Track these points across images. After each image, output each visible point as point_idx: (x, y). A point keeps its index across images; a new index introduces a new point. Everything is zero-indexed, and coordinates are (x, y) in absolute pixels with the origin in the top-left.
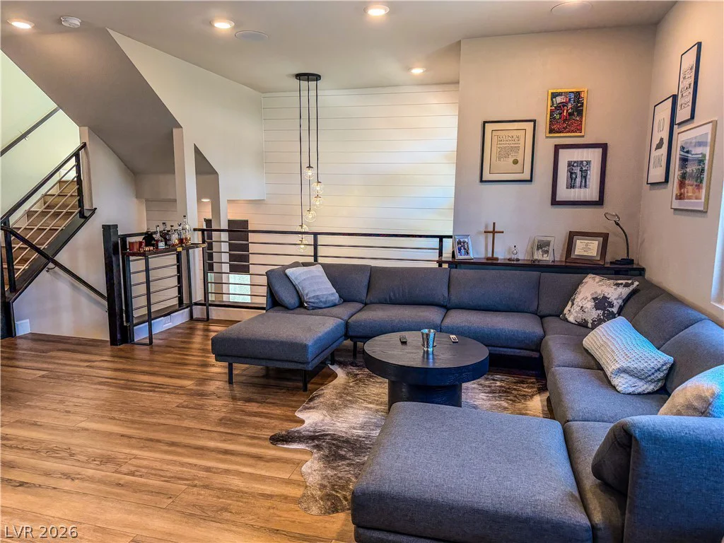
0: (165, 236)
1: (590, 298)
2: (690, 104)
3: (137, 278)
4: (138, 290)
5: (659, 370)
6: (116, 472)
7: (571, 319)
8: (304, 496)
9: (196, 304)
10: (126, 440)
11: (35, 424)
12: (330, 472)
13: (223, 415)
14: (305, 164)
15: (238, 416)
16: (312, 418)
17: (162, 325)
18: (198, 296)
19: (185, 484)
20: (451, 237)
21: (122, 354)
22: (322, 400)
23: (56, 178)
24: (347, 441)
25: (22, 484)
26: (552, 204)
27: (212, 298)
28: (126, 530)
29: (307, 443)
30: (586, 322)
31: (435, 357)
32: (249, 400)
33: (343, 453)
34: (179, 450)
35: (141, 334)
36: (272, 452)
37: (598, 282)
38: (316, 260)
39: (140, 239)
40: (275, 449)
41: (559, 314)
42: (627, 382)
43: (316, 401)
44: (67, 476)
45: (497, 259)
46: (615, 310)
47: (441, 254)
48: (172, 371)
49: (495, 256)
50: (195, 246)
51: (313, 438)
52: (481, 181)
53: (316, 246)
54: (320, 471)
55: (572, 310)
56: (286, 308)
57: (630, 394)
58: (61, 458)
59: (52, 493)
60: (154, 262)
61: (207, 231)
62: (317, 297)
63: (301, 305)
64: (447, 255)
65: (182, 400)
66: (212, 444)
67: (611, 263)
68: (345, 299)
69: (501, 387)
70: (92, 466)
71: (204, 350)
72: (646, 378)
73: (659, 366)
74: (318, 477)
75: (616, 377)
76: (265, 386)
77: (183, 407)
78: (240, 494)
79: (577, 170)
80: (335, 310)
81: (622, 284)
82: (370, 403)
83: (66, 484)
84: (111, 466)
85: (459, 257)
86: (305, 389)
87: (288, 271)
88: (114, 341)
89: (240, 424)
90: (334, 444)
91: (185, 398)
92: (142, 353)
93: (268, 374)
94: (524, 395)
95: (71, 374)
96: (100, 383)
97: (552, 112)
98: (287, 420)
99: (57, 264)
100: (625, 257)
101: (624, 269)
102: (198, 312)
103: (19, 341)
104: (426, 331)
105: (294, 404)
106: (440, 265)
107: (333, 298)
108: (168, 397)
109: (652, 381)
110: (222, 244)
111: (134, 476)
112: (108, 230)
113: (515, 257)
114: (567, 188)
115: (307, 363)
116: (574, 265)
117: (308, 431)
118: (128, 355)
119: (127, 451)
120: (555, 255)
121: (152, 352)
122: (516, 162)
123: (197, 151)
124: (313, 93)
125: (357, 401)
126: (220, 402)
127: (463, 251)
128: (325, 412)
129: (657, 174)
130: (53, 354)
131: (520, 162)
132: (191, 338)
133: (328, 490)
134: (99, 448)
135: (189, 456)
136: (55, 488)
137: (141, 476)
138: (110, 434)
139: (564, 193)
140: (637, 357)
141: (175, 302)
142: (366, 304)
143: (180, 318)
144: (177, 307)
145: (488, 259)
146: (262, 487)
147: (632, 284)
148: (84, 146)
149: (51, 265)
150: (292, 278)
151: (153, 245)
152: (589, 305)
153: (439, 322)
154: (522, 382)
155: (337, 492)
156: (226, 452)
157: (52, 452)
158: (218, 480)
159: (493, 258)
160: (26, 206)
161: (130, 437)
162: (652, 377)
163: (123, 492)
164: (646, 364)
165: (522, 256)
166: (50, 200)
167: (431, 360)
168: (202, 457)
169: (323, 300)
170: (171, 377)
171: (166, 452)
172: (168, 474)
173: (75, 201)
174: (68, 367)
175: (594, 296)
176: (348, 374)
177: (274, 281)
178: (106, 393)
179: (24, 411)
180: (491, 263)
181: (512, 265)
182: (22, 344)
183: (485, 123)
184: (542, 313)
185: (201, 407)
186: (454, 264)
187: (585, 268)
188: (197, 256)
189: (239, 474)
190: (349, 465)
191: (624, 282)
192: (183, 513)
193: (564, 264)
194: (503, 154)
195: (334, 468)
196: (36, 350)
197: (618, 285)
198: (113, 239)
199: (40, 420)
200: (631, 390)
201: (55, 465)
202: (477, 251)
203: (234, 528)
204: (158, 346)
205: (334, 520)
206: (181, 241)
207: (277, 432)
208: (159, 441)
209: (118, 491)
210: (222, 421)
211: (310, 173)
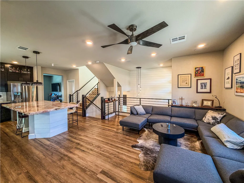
0: (112, 99)
1: (210, 117)
2: (239, 68)
3: (106, 107)
4: (106, 109)
5: (242, 143)
6: (100, 150)
7: (205, 121)
8: (140, 164)
9: (117, 112)
10: (102, 142)
11: (87, 136)
12: (145, 158)
13: (122, 138)
14: (138, 84)
15: (125, 139)
16: (141, 142)
17: (110, 116)
18: (117, 110)
19: (114, 156)
20: (171, 100)
21: (103, 122)
22: (142, 137)
23: (94, 88)
24: (149, 149)
25: (83, 151)
26: (197, 93)
27: (119, 110)
28: (101, 167)
29: (140, 148)
30: (210, 123)
31: (171, 131)
32: (127, 135)
33: (148, 153)
34: (112, 146)
35: (107, 117)
36: (132, 150)
37: (212, 113)
38: (140, 104)
39: (107, 99)
40: (132, 149)
41: (201, 120)
42: (230, 145)
43: (141, 137)
44: (91, 150)
45: (183, 105)
46: (219, 120)
47: (169, 104)
48: (112, 126)
49: (182, 104)
50: (117, 100)
51: (141, 147)
52: (178, 87)
53: (140, 101)
54: (143, 157)
55: (205, 119)
56: (134, 115)
57: (232, 149)
58: (90, 145)
59: (88, 154)
60: (110, 104)
61: (119, 98)
62: (141, 112)
63: (137, 114)
64: (170, 104)
65: (113, 133)
66: (119, 146)
67: (215, 107)
68: (147, 113)
69: (187, 138)
70: (96, 148)
71: (118, 122)
72: (237, 145)
73: (242, 142)
74: (143, 159)
75: (226, 143)
76: (130, 132)
77: (114, 135)
78: (125, 161)
79: (203, 85)
80: (145, 116)
81: (220, 114)
82: (154, 139)
83: (91, 152)
84: (99, 149)
85: (173, 104)
86: (139, 134)
87: (135, 107)
88: (102, 119)
89: (125, 141)
90: (146, 150)
91: (114, 133)
92: (107, 122)
93: (130, 129)
94: (194, 141)
95: (94, 126)
96: (99, 128)
97: (195, 72)
98: (135, 141)
99: (93, 103)
100: (219, 106)
101: (219, 109)
102: (117, 113)
103: (86, 118)
104: (168, 124)
105: (136, 137)
106: (169, 106)
107: (144, 113)
108: (111, 133)
109: (239, 146)
110: (122, 100)
111: (103, 152)
112: (102, 98)
113: (188, 105)
114: (201, 89)
115: (139, 128)
116: (204, 107)
117: (140, 145)
118: (104, 122)
119: (103, 145)
120: (199, 104)
121: (109, 122)
122: (186, 83)
123: (118, 82)
124: (140, 70)
125: (151, 138)
126: (121, 135)
127: (174, 103)
128: (143, 140)
129: (229, 86)
130: (92, 121)
131: (188, 83)
132: (115, 119)
133: (145, 163)
134: (97, 144)
135: (115, 148)
136: (89, 153)
137: (105, 152)
138: (100, 140)
139: (200, 90)
140: (233, 138)
141: (113, 111)
142: (152, 114)
143: (114, 114)
144: (113, 112)
145: (181, 105)
146: (130, 160)
147: (224, 114)
148: (99, 82)
149: (92, 104)
150: (136, 108)
151: (109, 101)
152: (211, 119)
153: (170, 120)
154: (192, 137)
155: (148, 164)
156: (122, 148)
157: (89, 143)
158: (121, 156)
159: (182, 105)
160: (89, 93)
161: (103, 142)
162: (239, 145)
163: (101, 156)
164: (236, 141)
165: (190, 105)
166: (93, 92)
167: (169, 132)
168: (117, 149)
169: (142, 113)
170: (112, 128)
171: (110, 147)
172: (110, 153)
173: (97, 90)
174: (94, 124)
175: (212, 116)
176: (148, 131)
177: (132, 109)
178: (100, 130)
179: (86, 133)
180: (181, 106)
181: (187, 107)
182: (87, 118)
183: (178, 75)
184: (196, 119)
185: (117, 136)
186: (172, 106)
187: (207, 108)
188: (117, 102)
189: (125, 155)
190: (150, 156)
191: (221, 113)
192: (113, 164)
193: (201, 107)
194: (183, 82)
195: (146, 157)
196: (89, 120)
197: (219, 114)
198: (103, 99)
199: (88, 136)
200: (232, 148)
201: (89, 147)
202: (178, 103)
203: (124, 171)
204: (110, 120)
205: (147, 173)
206: (114, 100)
207: (133, 144)
208: (109, 143)
209: (100, 155)
210: (121, 140)
211: (139, 86)
